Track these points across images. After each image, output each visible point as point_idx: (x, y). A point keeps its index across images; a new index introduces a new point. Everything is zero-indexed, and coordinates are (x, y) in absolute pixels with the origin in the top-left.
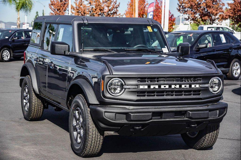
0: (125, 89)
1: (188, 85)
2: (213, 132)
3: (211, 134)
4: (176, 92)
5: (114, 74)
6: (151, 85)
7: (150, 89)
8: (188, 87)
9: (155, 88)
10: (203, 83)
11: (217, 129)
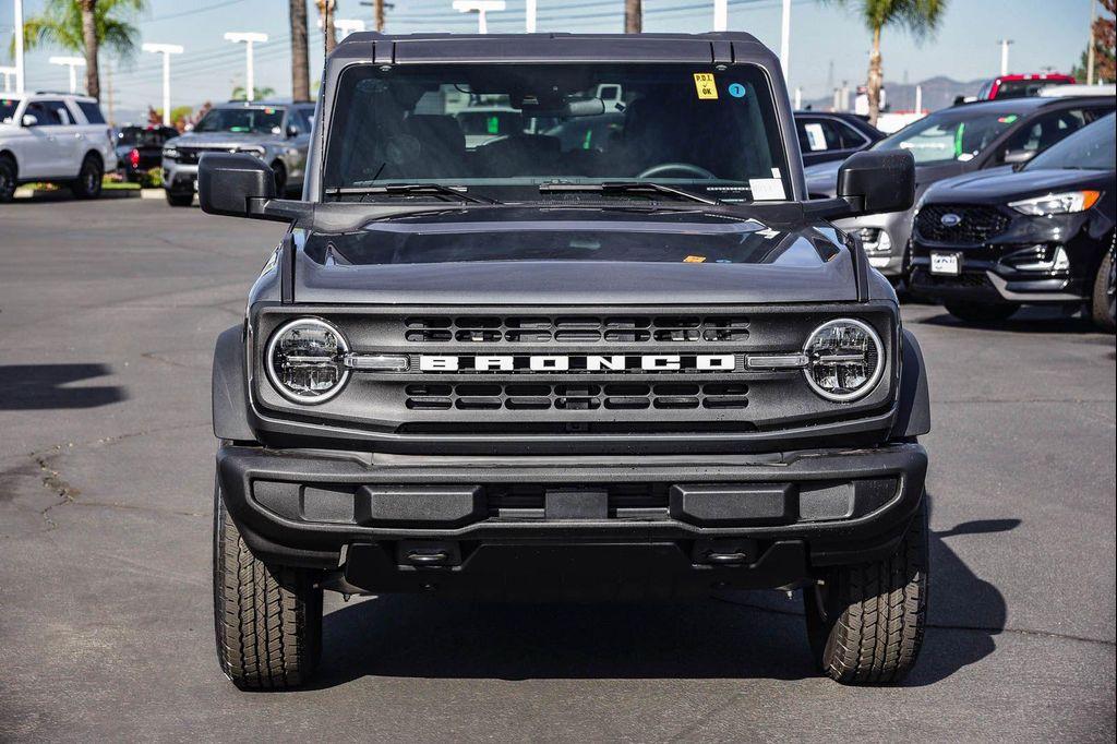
0: (351, 371)
1: (677, 358)
2: (885, 596)
3: (871, 603)
4: (612, 388)
5: (297, 300)
6: (475, 354)
7: (474, 372)
8: (677, 367)
9: (498, 367)
10: (764, 347)
11: (908, 583)
